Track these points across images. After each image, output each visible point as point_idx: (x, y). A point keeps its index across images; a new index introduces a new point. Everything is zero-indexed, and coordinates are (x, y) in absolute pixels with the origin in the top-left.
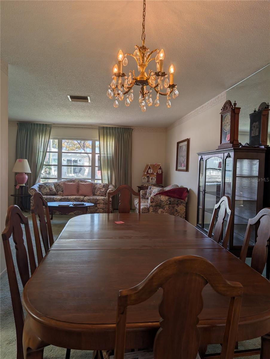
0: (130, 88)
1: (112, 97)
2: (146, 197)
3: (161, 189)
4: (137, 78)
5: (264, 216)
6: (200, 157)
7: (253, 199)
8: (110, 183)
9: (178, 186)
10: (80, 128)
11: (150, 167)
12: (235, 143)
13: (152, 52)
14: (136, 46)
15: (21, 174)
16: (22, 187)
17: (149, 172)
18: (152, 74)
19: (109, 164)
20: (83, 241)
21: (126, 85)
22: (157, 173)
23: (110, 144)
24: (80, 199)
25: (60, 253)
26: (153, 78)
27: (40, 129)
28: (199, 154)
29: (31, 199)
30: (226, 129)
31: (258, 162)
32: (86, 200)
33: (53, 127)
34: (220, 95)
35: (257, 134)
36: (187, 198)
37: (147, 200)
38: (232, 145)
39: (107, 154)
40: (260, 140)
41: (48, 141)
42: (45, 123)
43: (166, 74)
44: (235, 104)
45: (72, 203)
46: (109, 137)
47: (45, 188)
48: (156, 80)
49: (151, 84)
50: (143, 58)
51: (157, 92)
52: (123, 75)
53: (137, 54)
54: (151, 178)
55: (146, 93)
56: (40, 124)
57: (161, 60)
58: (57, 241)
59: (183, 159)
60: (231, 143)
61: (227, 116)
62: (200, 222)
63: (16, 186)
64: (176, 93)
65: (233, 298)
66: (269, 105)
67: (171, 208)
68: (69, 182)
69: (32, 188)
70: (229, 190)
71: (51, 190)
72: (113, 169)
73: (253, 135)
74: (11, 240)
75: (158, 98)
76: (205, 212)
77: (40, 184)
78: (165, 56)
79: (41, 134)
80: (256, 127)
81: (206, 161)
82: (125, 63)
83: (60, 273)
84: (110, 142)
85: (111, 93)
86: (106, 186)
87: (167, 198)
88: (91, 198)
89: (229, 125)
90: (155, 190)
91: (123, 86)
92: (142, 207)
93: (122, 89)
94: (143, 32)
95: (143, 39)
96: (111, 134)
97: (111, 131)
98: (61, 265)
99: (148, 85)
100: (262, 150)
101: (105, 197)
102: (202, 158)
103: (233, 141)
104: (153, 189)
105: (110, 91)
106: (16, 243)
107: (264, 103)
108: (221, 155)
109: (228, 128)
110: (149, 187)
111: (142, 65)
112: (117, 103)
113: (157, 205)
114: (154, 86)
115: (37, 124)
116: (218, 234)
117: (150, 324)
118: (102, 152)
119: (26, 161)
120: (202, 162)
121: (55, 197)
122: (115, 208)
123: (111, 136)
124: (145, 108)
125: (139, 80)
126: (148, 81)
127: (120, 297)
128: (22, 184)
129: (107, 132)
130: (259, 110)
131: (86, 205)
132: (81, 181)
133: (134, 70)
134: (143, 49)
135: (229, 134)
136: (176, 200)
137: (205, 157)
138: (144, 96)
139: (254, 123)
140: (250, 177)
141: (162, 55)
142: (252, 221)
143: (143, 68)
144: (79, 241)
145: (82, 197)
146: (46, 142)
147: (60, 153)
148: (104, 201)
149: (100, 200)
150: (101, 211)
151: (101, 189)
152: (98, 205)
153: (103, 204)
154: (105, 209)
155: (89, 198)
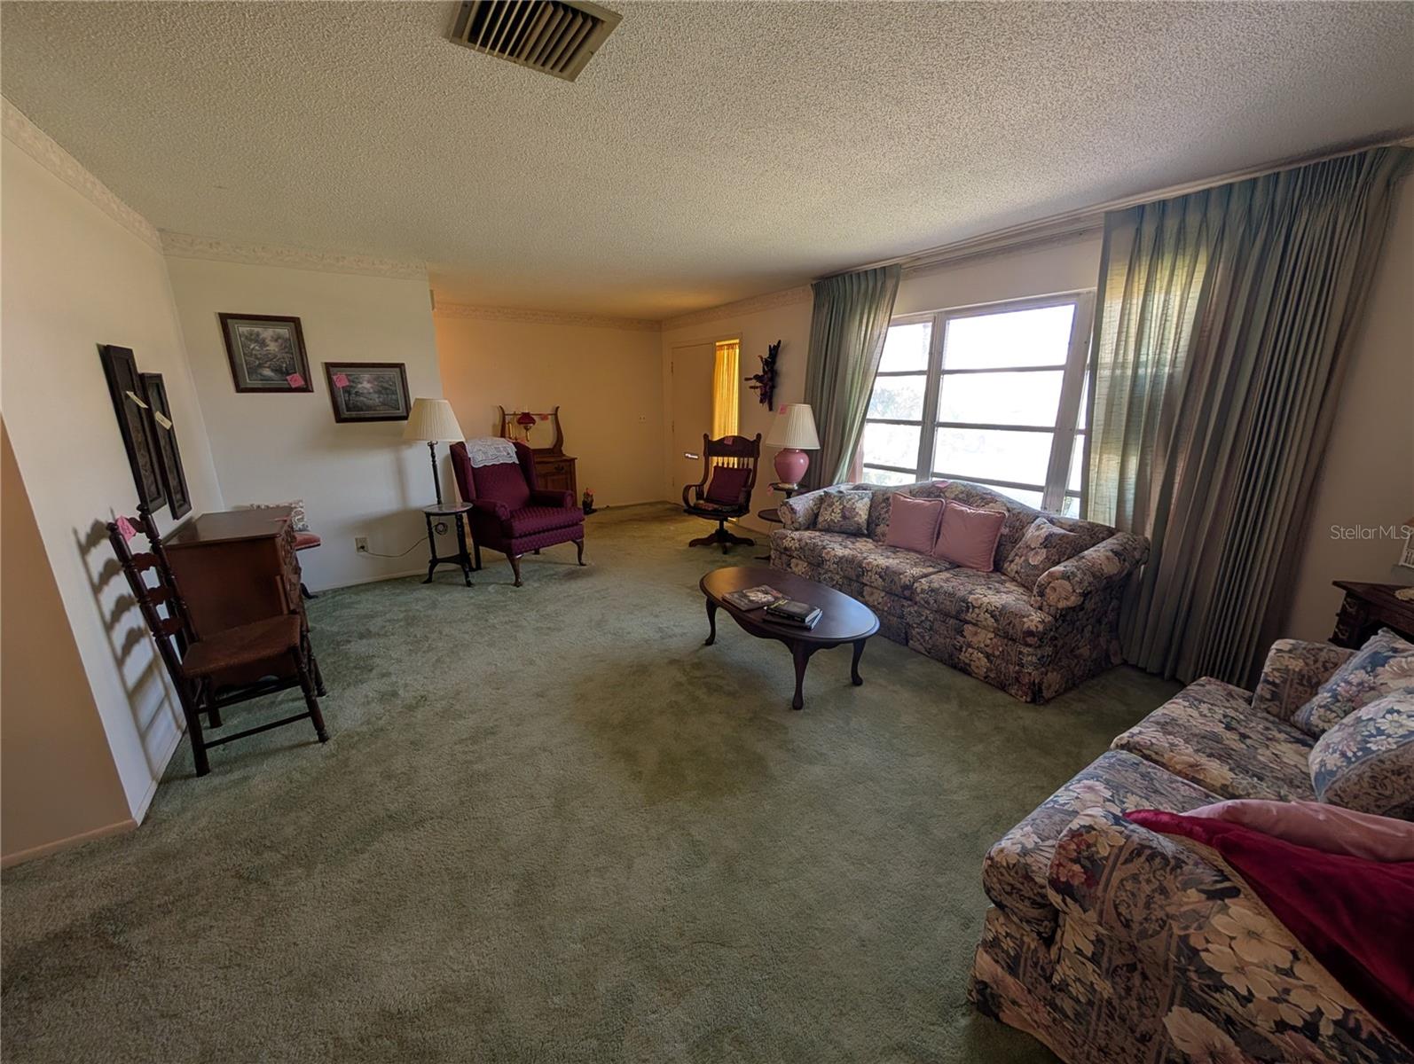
15: (789, 451)
16: (788, 492)
23: (1166, 303)
41: (883, 331)
46: (1167, 262)
47: (831, 505)
56: (866, 274)
63: (771, 486)
71: (847, 515)
77: (830, 490)
96: (1191, 236)
115: (858, 275)
119: (804, 410)
123: (1189, 251)
128: (789, 483)
129: (1159, 229)
132: (969, 497)
145: (916, 571)
146: (875, 337)
147: (935, 373)
148: (996, 620)
149: (979, 608)
150: (980, 662)
151: (1033, 553)
152: (968, 629)
153: (996, 635)
154: (998, 662)
155: (935, 585)
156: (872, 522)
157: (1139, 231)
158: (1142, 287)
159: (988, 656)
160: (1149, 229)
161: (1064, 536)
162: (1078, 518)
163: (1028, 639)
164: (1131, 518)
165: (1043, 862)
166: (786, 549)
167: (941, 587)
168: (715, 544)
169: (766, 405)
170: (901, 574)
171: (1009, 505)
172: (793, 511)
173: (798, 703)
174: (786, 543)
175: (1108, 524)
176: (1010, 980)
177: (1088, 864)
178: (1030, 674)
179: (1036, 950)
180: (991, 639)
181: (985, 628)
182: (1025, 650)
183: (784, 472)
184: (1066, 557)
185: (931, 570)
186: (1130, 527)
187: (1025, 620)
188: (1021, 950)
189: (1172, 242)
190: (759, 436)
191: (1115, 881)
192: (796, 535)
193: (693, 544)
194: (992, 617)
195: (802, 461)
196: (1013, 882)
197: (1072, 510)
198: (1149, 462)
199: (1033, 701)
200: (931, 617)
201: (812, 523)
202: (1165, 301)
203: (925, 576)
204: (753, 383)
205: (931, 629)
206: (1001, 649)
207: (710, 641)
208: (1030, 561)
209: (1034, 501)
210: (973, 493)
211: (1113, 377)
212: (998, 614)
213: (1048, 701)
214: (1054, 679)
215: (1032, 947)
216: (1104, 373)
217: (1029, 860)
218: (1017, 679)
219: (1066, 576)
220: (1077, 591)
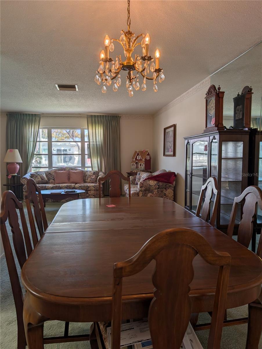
0: (117, 73)
1: (100, 83)
2: (135, 183)
3: (150, 174)
4: (123, 63)
5: (249, 194)
6: (186, 141)
7: (238, 180)
8: (100, 170)
9: (166, 171)
10: (69, 117)
11: (138, 153)
12: (220, 126)
13: (138, 37)
14: (122, 31)
15: (13, 164)
16: (14, 177)
17: (138, 158)
18: (139, 58)
19: (99, 151)
20: (77, 224)
21: (113, 70)
22: (146, 159)
23: (98, 132)
24: (72, 187)
25: (54, 236)
26: (139, 63)
27: (29, 119)
28: (185, 139)
29: (23, 188)
30: (211, 113)
31: (242, 144)
32: (77, 187)
33: (43, 116)
34: (204, 80)
35: (241, 117)
36: (174, 182)
37: (136, 185)
38: (217, 128)
39: (96, 142)
40: (244, 123)
41: (37, 130)
42: (34, 113)
43: (152, 58)
44: (219, 88)
45: (63, 190)
46: (97, 125)
47: (37, 177)
48: (143, 64)
49: (138, 69)
50: (129, 43)
51: (144, 77)
52: (110, 60)
53: (123, 39)
54: (139, 164)
55: (133, 78)
56: (29, 114)
57: (147, 45)
58: (51, 224)
59: (170, 144)
60: (216, 126)
61: (212, 100)
62: (188, 204)
63: (7, 175)
64: (162, 77)
65: (222, 267)
66: (252, 88)
67: (160, 192)
68: (60, 170)
69: (24, 177)
70: (215, 172)
71: (42, 179)
72: (102, 157)
73: (237, 118)
74: (7, 223)
75: (145, 82)
76: (192, 194)
77: (32, 173)
78: (151, 40)
79: (30, 124)
80: (239, 110)
81: (192, 144)
82: (112, 49)
83: (55, 253)
84: (98, 130)
85: (99, 79)
86: (96, 174)
87: (156, 182)
88: (82, 185)
89: (214, 109)
90: (144, 175)
91: (110, 71)
92: (132, 192)
93: (110, 74)
94: (129, 17)
95: (129, 24)
96: (100, 122)
97: (99, 119)
98: (56, 246)
99: (135, 69)
100: (246, 132)
101: (96, 184)
102: (189, 143)
103: (218, 124)
104: (142, 174)
105: (97, 76)
106: (12, 227)
107: (247, 87)
108: (207, 139)
109: (212, 112)
110: (138, 173)
111: (128, 50)
112: (105, 88)
113: (146, 190)
114: (141, 70)
115: (26, 114)
116: (206, 213)
117: (144, 295)
118: (91, 140)
119: (17, 151)
120: (188, 146)
121: (47, 185)
122: (106, 195)
123: (100, 124)
124: (132, 93)
125: (125, 65)
126: (134, 66)
127: (115, 269)
128: (14, 174)
129: (95, 120)
130: (242, 93)
131: (78, 192)
132: (72, 169)
133: (120, 55)
134: (129, 34)
135: (213, 118)
136: (165, 184)
137: (191, 141)
138: (131, 81)
139: (238, 107)
140: (235, 159)
141: (147, 39)
142: (238, 199)
143: (130, 53)
144: (73, 224)
146: (35, 132)
147: (50, 142)
148: (95, 188)
151: (92, 176)
152: (89, 192)
153: (94, 191)
156: (48, 179)
159: (94, 196)
160: (93, 119)
175: (98, 171)
194: (94, 187)
206: (96, 193)
216: (91, 143)
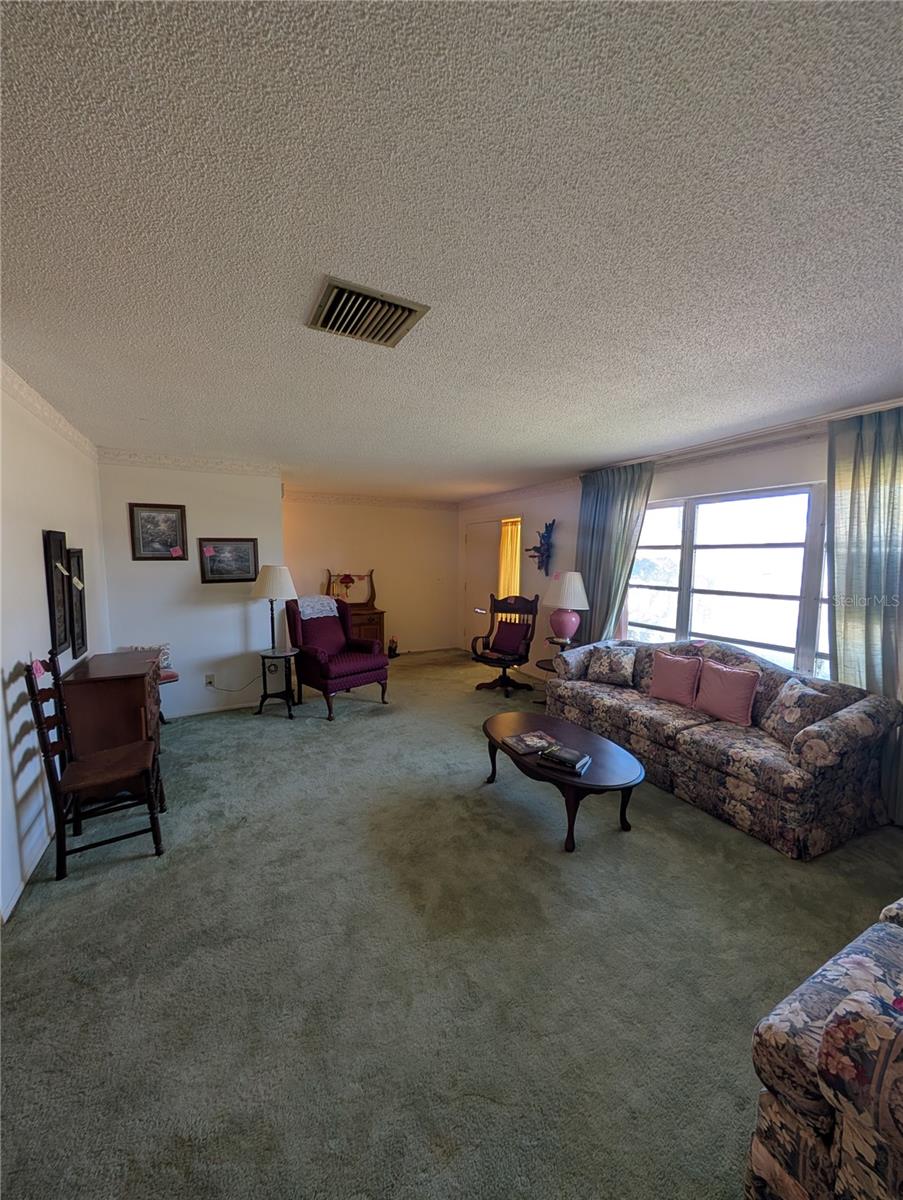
15: (563, 611)
41: (642, 514)
42: (636, 462)
71: (614, 668)
129: (879, 434)
145: (679, 723)
146: (635, 518)
147: (688, 548)
149: (739, 761)
150: (744, 815)
151: (787, 711)
152: (730, 781)
154: (762, 816)
155: (697, 737)
156: (637, 675)
157: (859, 436)
158: (868, 481)
159: (751, 809)
160: (869, 435)
161: (816, 696)
162: (829, 679)
163: (789, 795)
164: (881, 681)
165: (813, 1045)
166: (560, 696)
167: (702, 739)
168: (498, 688)
169: (543, 571)
170: (664, 725)
171: (762, 665)
172: (566, 662)
173: (570, 846)
174: (560, 691)
175: (859, 686)
176: (789, 1180)
177: (857, 1057)
178: (794, 830)
179: (814, 1148)
180: (753, 793)
181: (746, 781)
182: (788, 806)
183: (558, 628)
184: (820, 717)
185: (692, 722)
186: (881, 689)
187: (785, 776)
188: (799, 1147)
189: (891, 443)
190: (537, 597)
191: (888, 1083)
192: (569, 684)
193: (480, 687)
195: (574, 619)
196: (783, 1065)
197: (823, 672)
198: (893, 630)
199: (799, 857)
200: (694, 767)
201: (583, 674)
202: (890, 492)
203: (687, 728)
204: (532, 553)
205: (695, 779)
206: (763, 803)
207: (491, 779)
208: (786, 718)
209: (786, 662)
210: (727, 653)
211: (849, 555)
212: (758, 768)
213: (815, 858)
214: (818, 835)
215: (810, 1144)
216: (841, 550)
217: (800, 1042)
218: (781, 835)
219: (820, 736)
220: (834, 751)
